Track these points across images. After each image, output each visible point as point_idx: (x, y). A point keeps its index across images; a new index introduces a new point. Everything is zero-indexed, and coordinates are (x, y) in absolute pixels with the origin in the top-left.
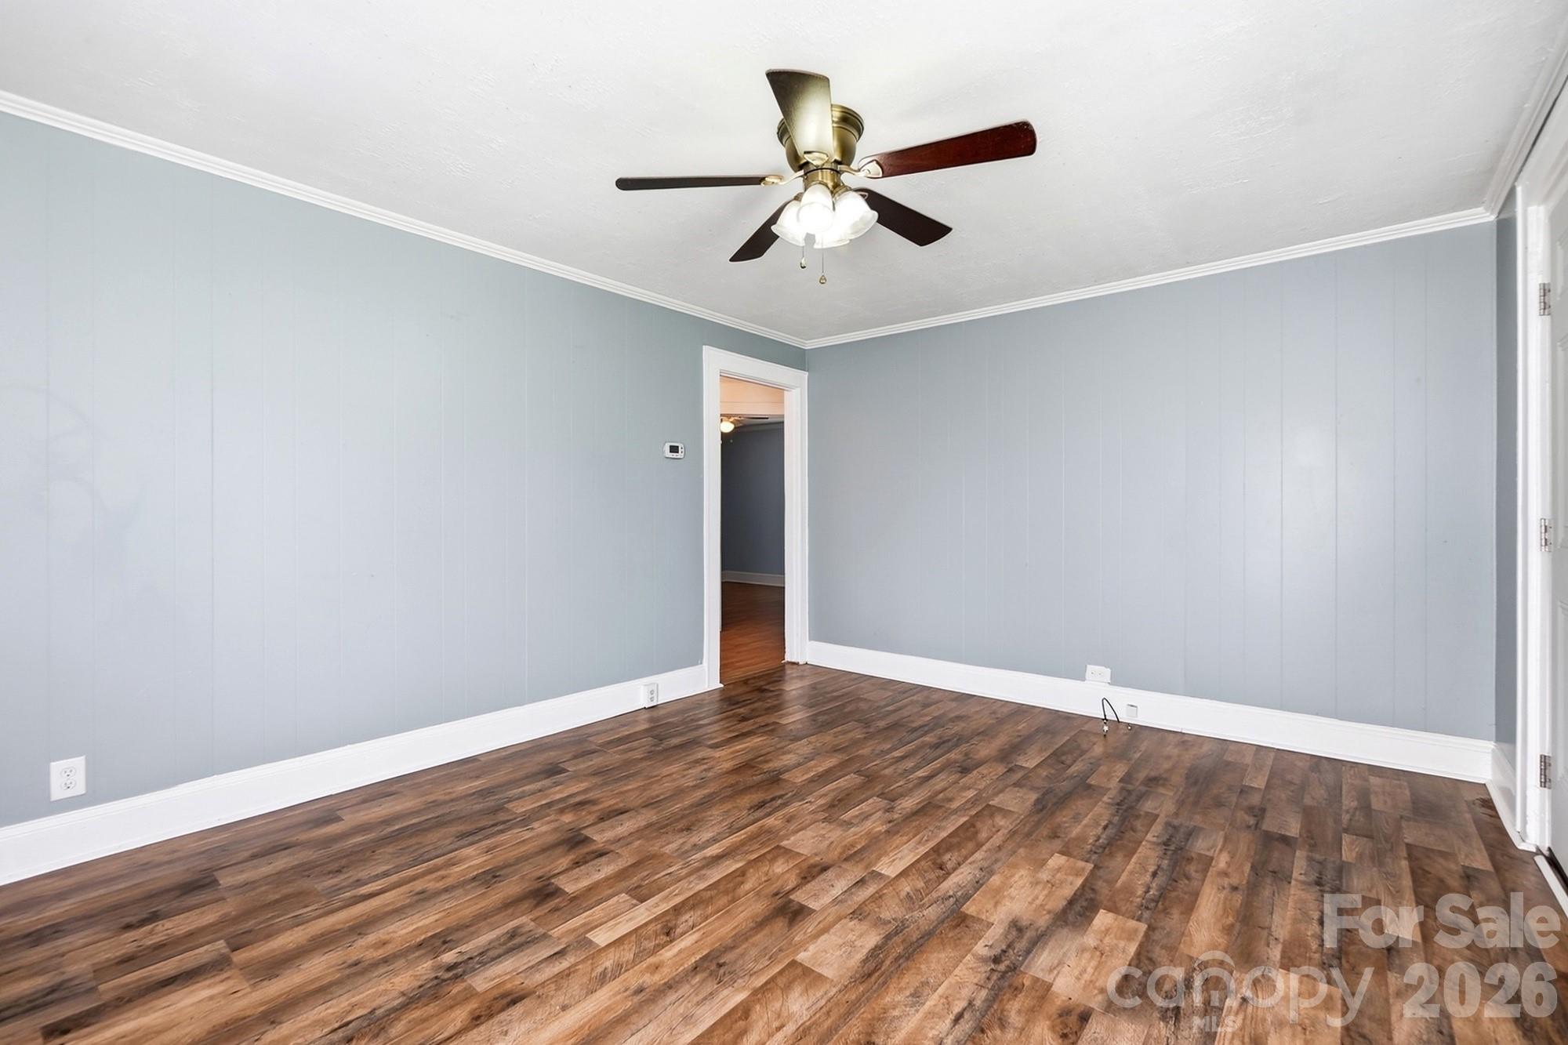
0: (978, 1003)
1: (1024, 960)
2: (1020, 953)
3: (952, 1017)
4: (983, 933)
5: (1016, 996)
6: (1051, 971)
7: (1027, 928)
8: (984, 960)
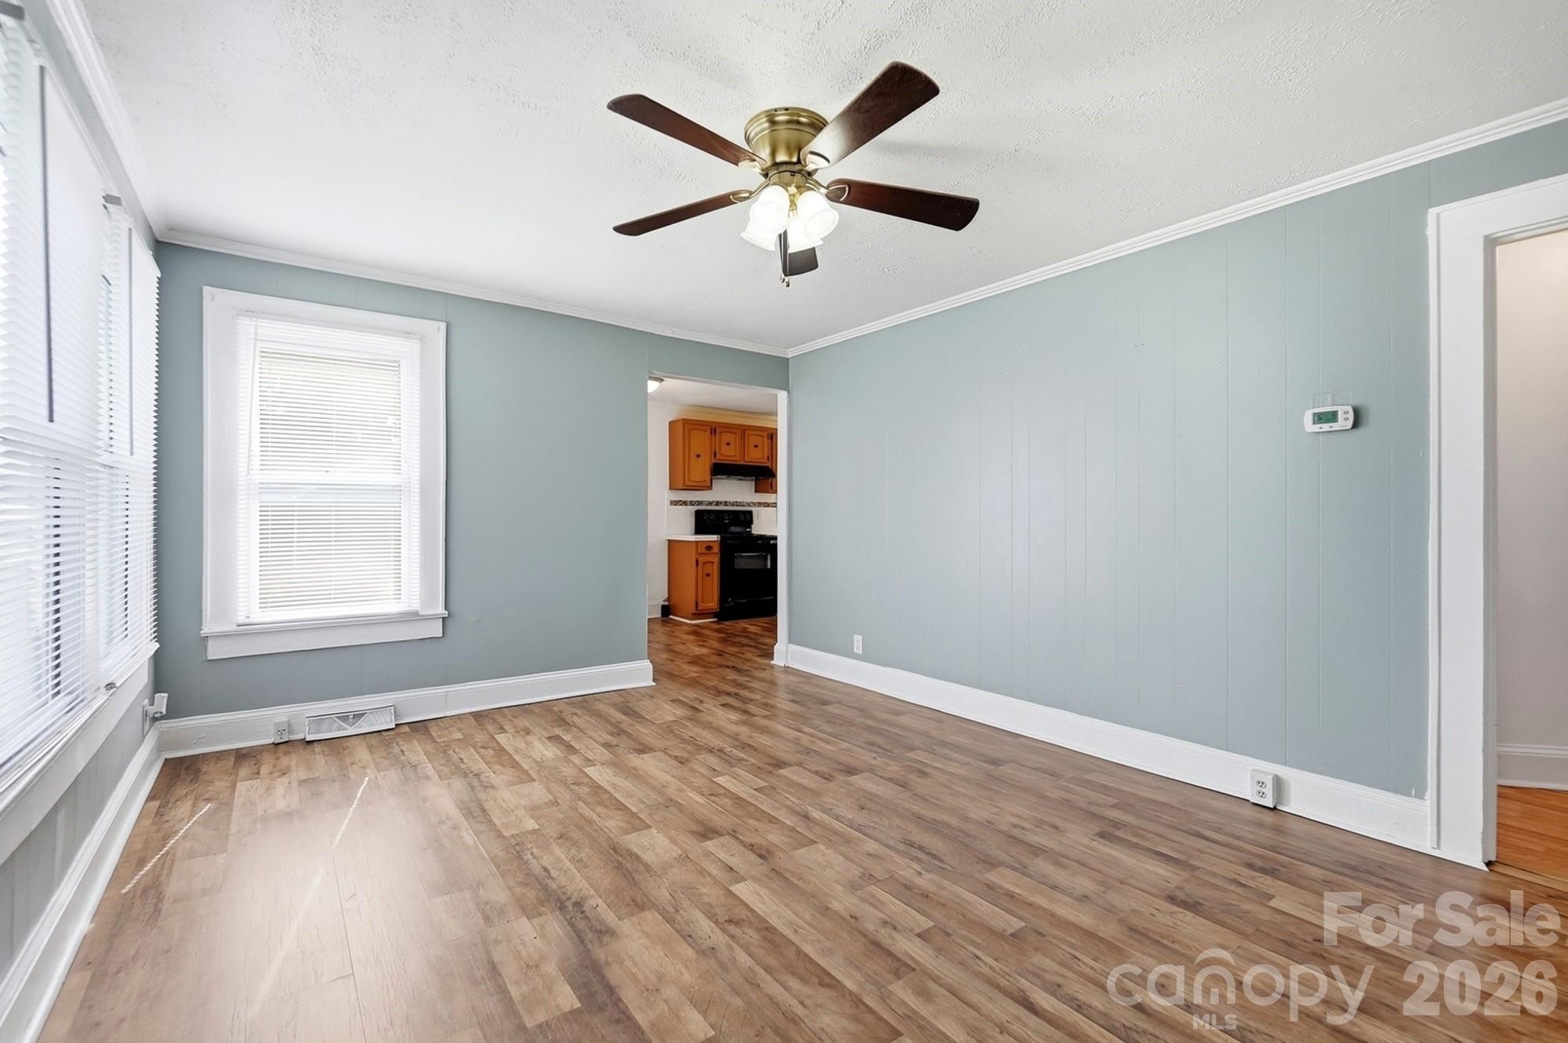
0: (549, 881)
1: (566, 919)
2: (574, 919)
3: (549, 867)
4: (614, 910)
5: (538, 899)
6: (542, 927)
7: (599, 938)
8: (584, 899)
